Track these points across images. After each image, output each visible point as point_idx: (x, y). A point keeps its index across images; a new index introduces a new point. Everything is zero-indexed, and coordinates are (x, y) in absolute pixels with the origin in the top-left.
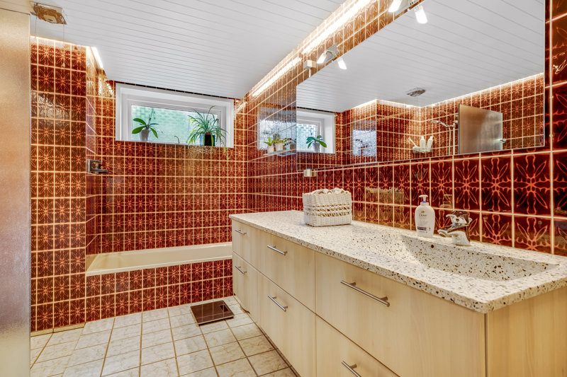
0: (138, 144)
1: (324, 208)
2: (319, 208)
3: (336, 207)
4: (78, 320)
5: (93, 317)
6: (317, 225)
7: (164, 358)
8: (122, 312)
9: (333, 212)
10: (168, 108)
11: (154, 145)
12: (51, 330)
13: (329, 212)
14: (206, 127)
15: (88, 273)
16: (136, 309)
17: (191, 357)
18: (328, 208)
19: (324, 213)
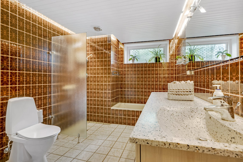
0: (131, 64)
1: (174, 91)
2: (171, 91)
3: (181, 91)
4: (109, 122)
5: (113, 123)
6: (170, 99)
7: (124, 142)
8: (121, 123)
9: (179, 93)
10: (142, 49)
11: (136, 64)
12: (103, 123)
13: (177, 93)
14: (157, 54)
15: (112, 108)
16: (125, 124)
17: (132, 145)
18: (176, 91)
19: (174, 93)
